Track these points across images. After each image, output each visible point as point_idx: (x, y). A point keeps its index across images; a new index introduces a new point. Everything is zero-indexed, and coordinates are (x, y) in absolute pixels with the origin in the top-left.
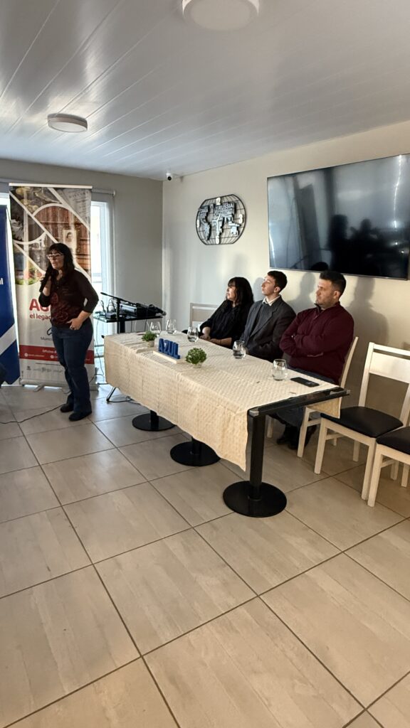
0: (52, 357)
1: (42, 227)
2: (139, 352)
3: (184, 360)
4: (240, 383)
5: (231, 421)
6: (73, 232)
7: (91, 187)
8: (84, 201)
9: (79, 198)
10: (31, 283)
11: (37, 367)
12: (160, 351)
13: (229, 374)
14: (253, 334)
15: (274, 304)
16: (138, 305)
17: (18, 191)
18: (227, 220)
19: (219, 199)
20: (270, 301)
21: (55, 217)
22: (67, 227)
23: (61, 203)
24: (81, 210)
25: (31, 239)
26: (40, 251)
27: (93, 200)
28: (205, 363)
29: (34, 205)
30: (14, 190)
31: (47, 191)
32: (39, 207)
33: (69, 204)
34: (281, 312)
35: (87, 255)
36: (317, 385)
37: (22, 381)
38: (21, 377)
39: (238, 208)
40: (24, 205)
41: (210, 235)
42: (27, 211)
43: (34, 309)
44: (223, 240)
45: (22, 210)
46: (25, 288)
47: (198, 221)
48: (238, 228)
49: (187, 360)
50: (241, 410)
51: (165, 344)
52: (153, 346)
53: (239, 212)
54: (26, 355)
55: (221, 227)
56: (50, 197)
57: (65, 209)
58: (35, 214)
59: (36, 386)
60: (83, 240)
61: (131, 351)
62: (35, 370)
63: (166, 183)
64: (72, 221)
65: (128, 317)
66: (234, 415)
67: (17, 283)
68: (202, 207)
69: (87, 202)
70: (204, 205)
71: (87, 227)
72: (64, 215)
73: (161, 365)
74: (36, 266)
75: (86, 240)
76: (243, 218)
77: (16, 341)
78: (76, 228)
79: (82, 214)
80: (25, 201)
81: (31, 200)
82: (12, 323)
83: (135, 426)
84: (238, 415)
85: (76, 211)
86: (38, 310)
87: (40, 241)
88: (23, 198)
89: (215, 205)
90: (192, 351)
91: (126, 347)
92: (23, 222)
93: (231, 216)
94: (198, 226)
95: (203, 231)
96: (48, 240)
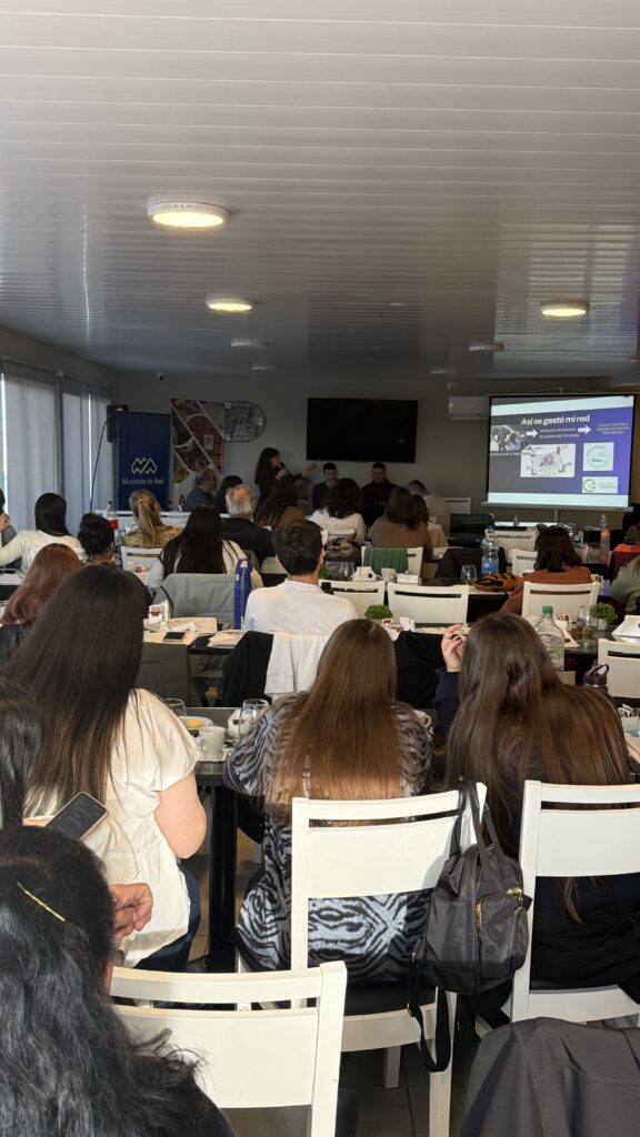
17: (177, 403)
19: (229, 404)
23: (204, 413)
29: (186, 414)
31: (195, 404)
32: (189, 416)
33: (209, 414)
39: (255, 413)
42: (180, 419)
44: (235, 438)
53: (256, 416)
58: (187, 421)
63: (152, 381)
76: (263, 422)
87: (188, 444)
96: (194, 444)
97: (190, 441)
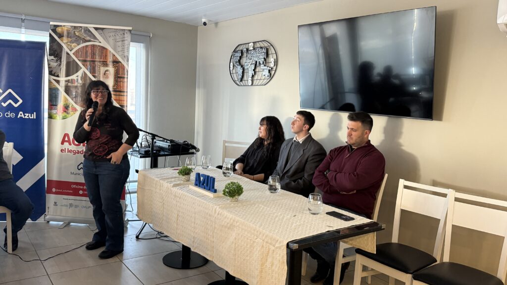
0: (81, 192)
1: (80, 64)
2: (175, 186)
3: (221, 194)
4: (277, 216)
5: (270, 254)
6: (111, 69)
7: (131, 28)
8: (123, 41)
9: (118, 38)
10: (64, 118)
11: (65, 202)
12: (196, 185)
13: (265, 208)
14: (285, 171)
15: (305, 141)
16: (172, 141)
17: (59, 30)
18: (260, 63)
19: (251, 44)
20: (301, 139)
21: (93, 55)
22: (105, 64)
23: (100, 42)
24: (120, 49)
25: (67, 75)
26: (76, 87)
27: (131, 41)
28: (241, 197)
29: (73, 43)
30: (54, 29)
31: (87, 30)
32: (78, 45)
33: (108, 42)
34: (312, 150)
35: (123, 92)
36: (353, 219)
37: (47, 217)
38: (46, 213)
39: (270, 52)
40: (64, 42)
41: (243, 76)
42: (66, 48)
43: (66, 144)
44: (255, 81)
45: (61, 47)
46: (58, 121)
47: (231, 63)
48: (269, 71)
49: (224, 194)
50: (280, 243)
51: (202, 178)
52: (188, 180)
53: (270, 56)
54: (54, 190)
55: (254, 70)
56: (90, 36)
57: (103, 48)
58: (74, 51)
59: (62, 223)
60: (121, 77)
61: (166, 184)
62: (62, 206)
63: (201, 28)
64: (110, 59)
65: (162, 153)
66: (272, 248)
67: (50, 117)
68: (235, 51)
69: (126, 42)
70: (238, 49)
71: (125, 65)
72: (102, 53)
73: (198, 198)
74: (71, 102)
75: (124, 78)
76: (274, 62)
77: (44, 175)
78: (114, 66)
79: (121, 53)
80: (65, 39)
81: (71, 38)
82: (42, 157)
83: (165, 264)
84: (277, 248)
85: (115, 49)
86: (70, 144)
87: (77, 77)
88: (63, 36)
89: (247, 50)
90: (229, 184)
91: (162, 182)
92: (61, 58)
93: (263, 60)
94: (231, 69)
95: (236, 73)
96: (85, 76)
97: (80, 73)
